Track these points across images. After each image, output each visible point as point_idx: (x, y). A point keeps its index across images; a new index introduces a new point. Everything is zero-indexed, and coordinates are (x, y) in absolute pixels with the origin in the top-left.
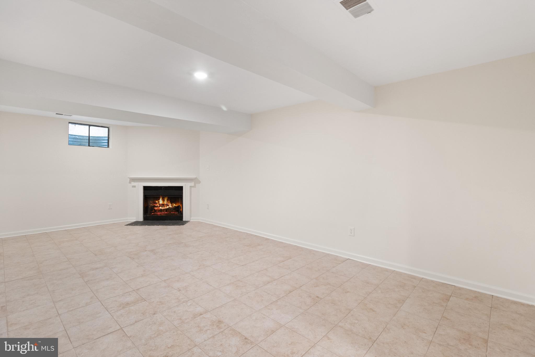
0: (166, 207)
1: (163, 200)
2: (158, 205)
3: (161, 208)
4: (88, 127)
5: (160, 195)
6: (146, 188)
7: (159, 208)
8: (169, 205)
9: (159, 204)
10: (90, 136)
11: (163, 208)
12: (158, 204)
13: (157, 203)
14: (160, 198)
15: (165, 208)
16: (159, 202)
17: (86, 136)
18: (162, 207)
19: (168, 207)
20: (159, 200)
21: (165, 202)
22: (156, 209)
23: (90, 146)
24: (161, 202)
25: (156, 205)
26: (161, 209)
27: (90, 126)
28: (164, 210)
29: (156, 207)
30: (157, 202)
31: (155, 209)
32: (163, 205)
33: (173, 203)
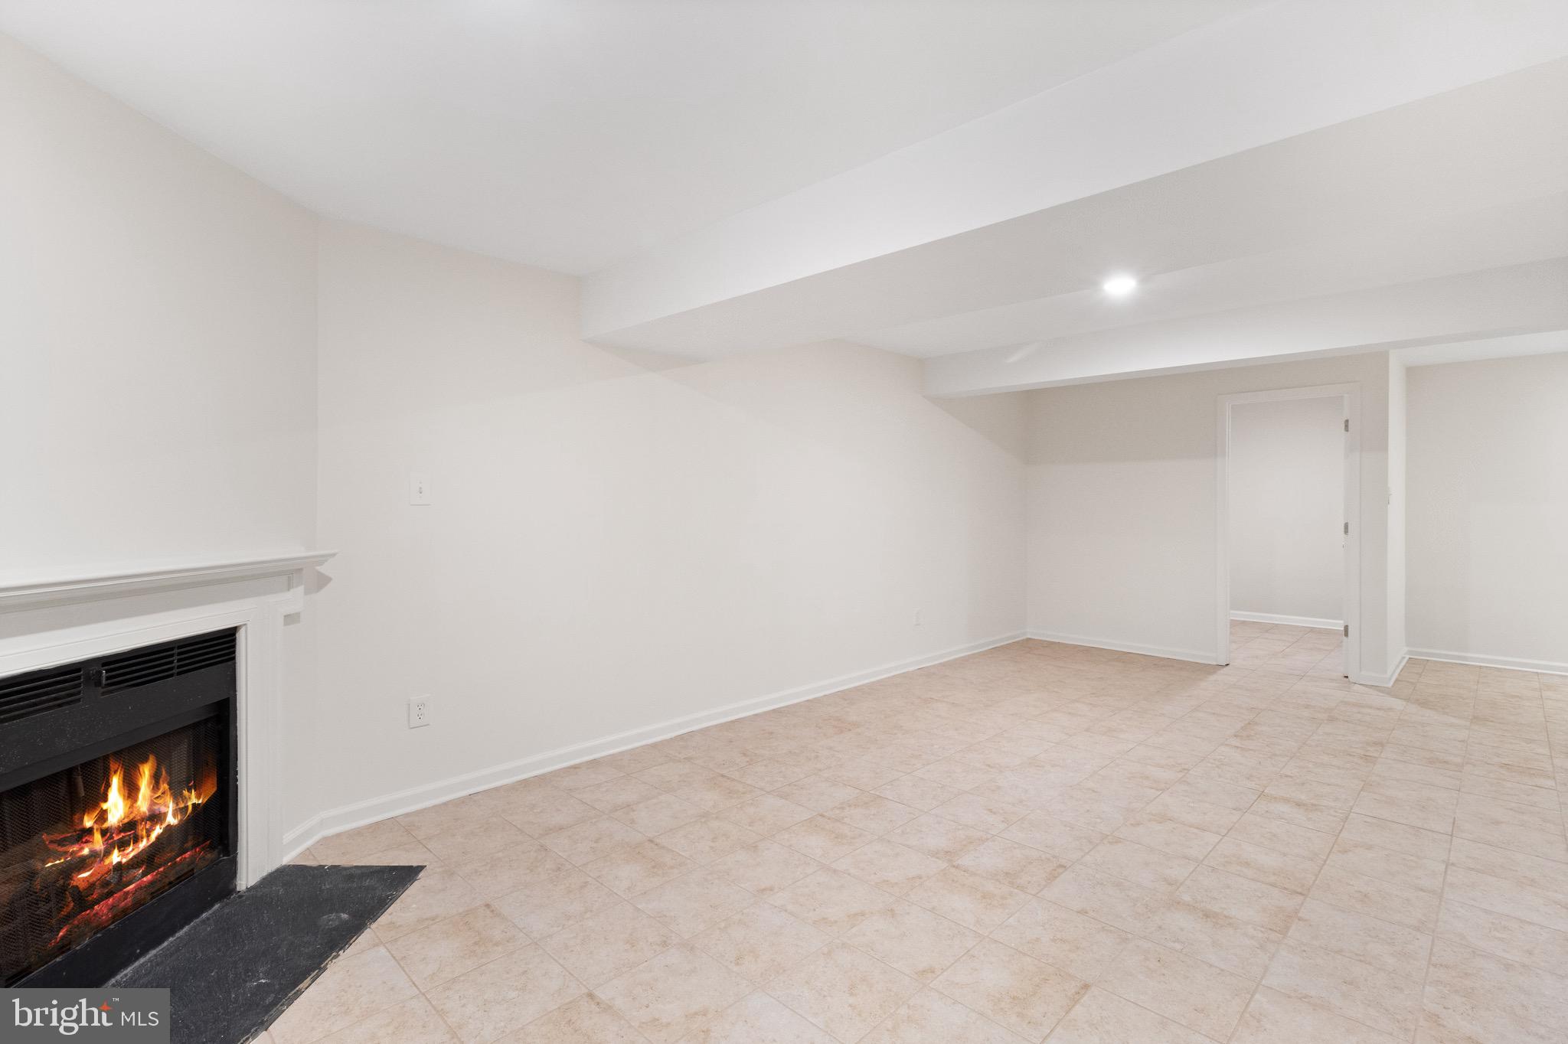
0: (148, 836)
1: (131, 790)
2: (99, 843)
3: (116, 857)
5: (106, 758)
7: (107, 862)
8: (165, 814)
9: (104, 832)
11: (128, 854)
12: (97, 836)
13: (90, 831)
15: (142, 845)
16: (103, 816)
18: (122, 845)
19: (158, 830)
20: (105, 800)
21: (143, 800)
22: (84, 885)
24: (115, 807)
25: (86, 851)
26: (120, 863)
28: (134, 863)
29: (86, 869)
30: (89, 821)
31: (77, 889)
32: (130, 829)
33: (185, 793)
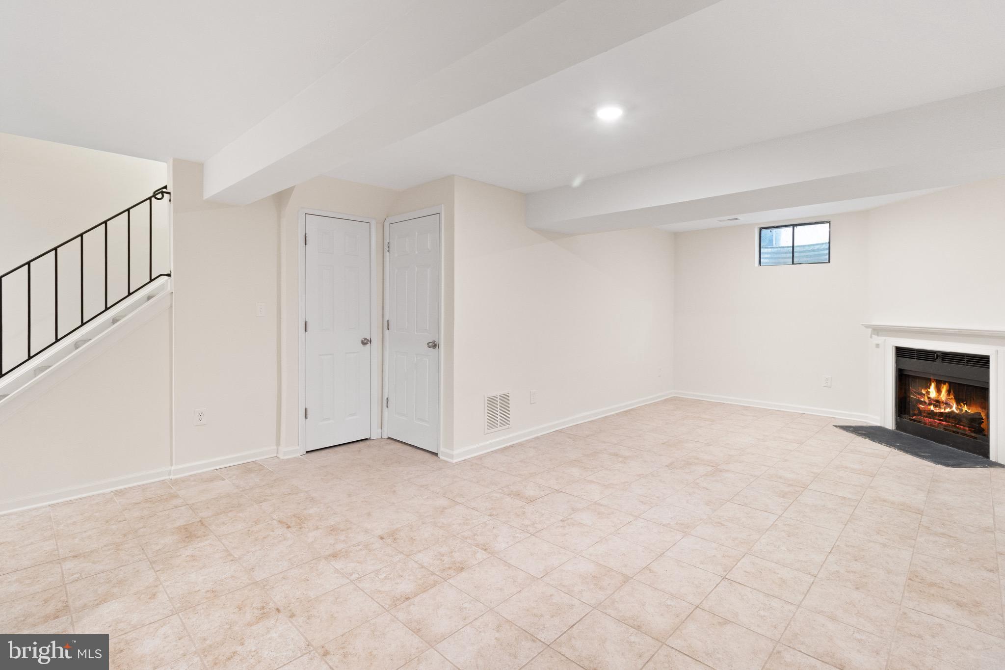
0: (945, 409)
1: (939, 391)
2: (927, 400)
3: (932, 408)
4: (791, 228)
5: (930, 376)
6: (900, 352)
7: (929, 407)
8: (952, 406)
9: (929, 398)
10: (795, 245)
11: (937, 410)
12: (926, 398)
13: (924, 395)
14: (930, 385)
15: (942, 411)
16: (928, 393)
17: (788, 247)
18: (935, 406)
19: (948, 409)
20: (929, 388)
21: (943, 396)
22: (921, 409)
23: (795, 263)
24: (933, 392)
25: (922, 400)
26: (933, 411)
27: (794, 226)
28: (939, 414)
29: (922, 405)
30: (924, 392)
31: (919, 408)
32: (937, 403)
33: (962, 404)
